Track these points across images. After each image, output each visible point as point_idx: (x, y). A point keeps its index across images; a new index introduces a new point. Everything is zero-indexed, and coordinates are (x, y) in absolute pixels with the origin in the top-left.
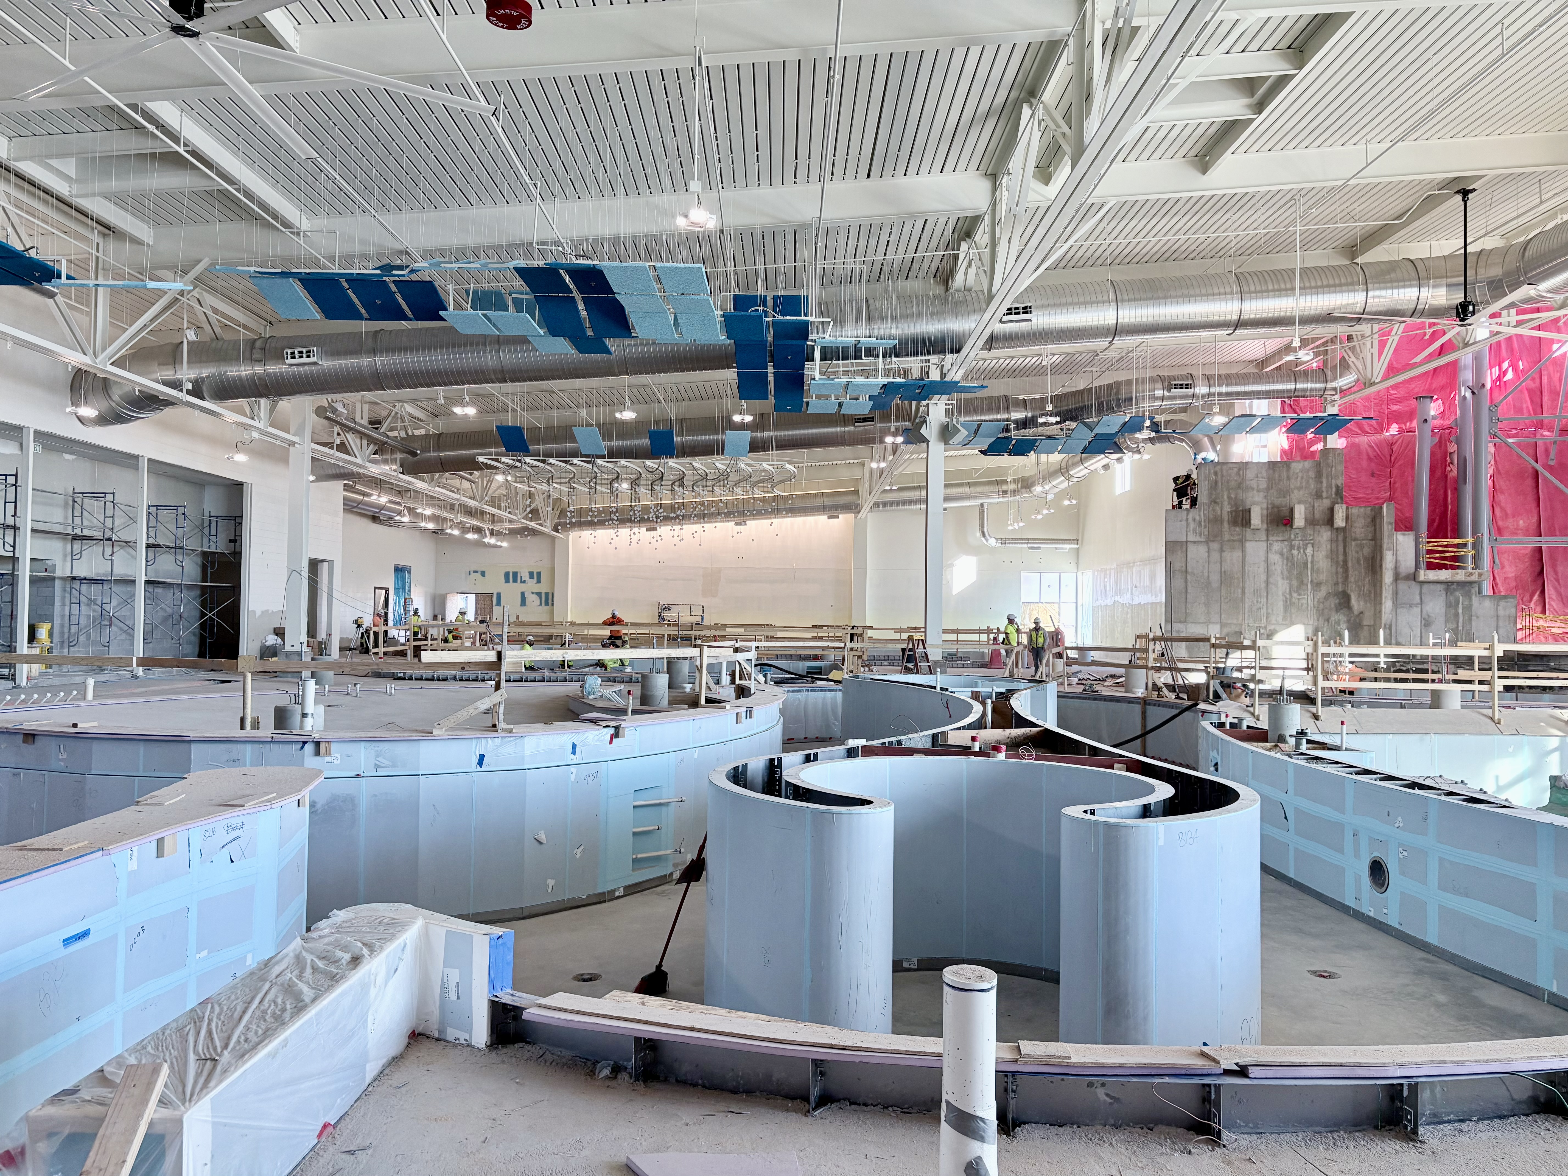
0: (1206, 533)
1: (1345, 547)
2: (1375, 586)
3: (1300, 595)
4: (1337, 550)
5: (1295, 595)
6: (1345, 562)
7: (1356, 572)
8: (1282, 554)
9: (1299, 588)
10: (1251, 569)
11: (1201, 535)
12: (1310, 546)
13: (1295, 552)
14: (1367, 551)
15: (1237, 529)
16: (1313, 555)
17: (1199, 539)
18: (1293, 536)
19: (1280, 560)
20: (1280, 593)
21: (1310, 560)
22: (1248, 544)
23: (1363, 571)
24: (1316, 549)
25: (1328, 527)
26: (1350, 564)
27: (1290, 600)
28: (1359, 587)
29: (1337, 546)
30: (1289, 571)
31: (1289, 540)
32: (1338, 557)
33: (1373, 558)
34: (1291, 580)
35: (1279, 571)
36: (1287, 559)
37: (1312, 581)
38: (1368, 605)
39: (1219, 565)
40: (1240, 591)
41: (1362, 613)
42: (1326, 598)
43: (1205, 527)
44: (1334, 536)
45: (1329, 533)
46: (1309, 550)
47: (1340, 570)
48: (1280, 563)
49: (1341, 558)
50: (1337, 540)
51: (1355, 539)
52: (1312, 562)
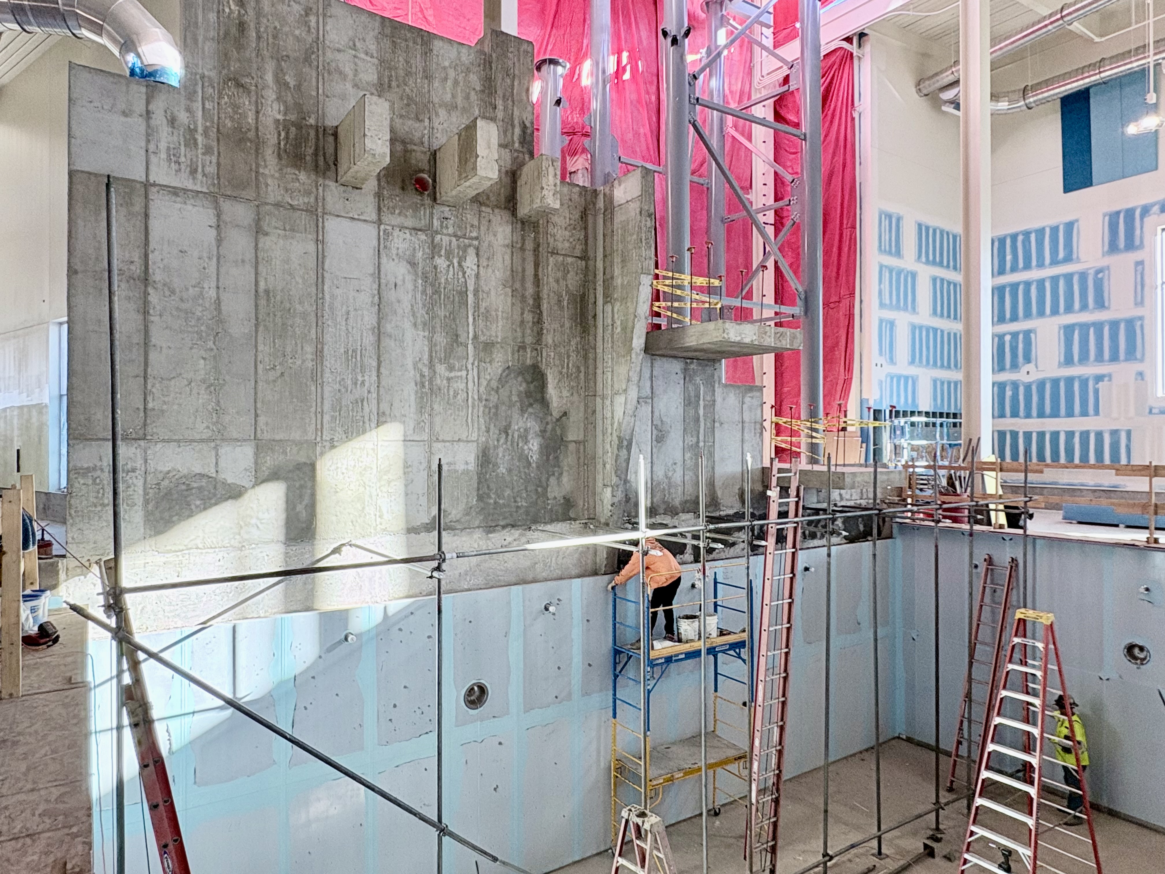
0: (211, 169)
1: (537, 265)
2: (586, 358)
3: (451, 369)
4: (524, 270)
5: (441, 369)
6: (538, 298)
7: (556, 326)
8: (413, 264)
9: (449, 352)
10: (338, 292)
11: (193, 172)
12: (471, 251)
13: (441, 262)
14: (573, 281)
15: (303, 176)
16: (477, 276)
17: (189, 185)
18: (436, 223)
19: (409, 278)
20: (409, 362)
21: (471, 287)
22: (331, 224)
23: (567, 325)
24: (484, 262)
25: (506, 215)
26: (545, 306)
27: (431, 381)
28: (561, 359)
29: (524, 260)
30: (430, 309)
31: (428, 230)
32: (524, 289)
33: (583, 297)
34: (433, 331)
35: (406, 305)
36: (425, 278)
37: (475, 337)
38: (576, 397)
39: (249, 269)
40: (309, 349)
41: (565, 414)
42: (502, 381)
43: (208, 150)
44: (517, 237)
45: (508, 229)
46: (470, 262)
47: (529, 317)
48: (410, 286)
49: (530, 290)
50: (522, 249)
51: (554, 253)
52: (476, 292)
